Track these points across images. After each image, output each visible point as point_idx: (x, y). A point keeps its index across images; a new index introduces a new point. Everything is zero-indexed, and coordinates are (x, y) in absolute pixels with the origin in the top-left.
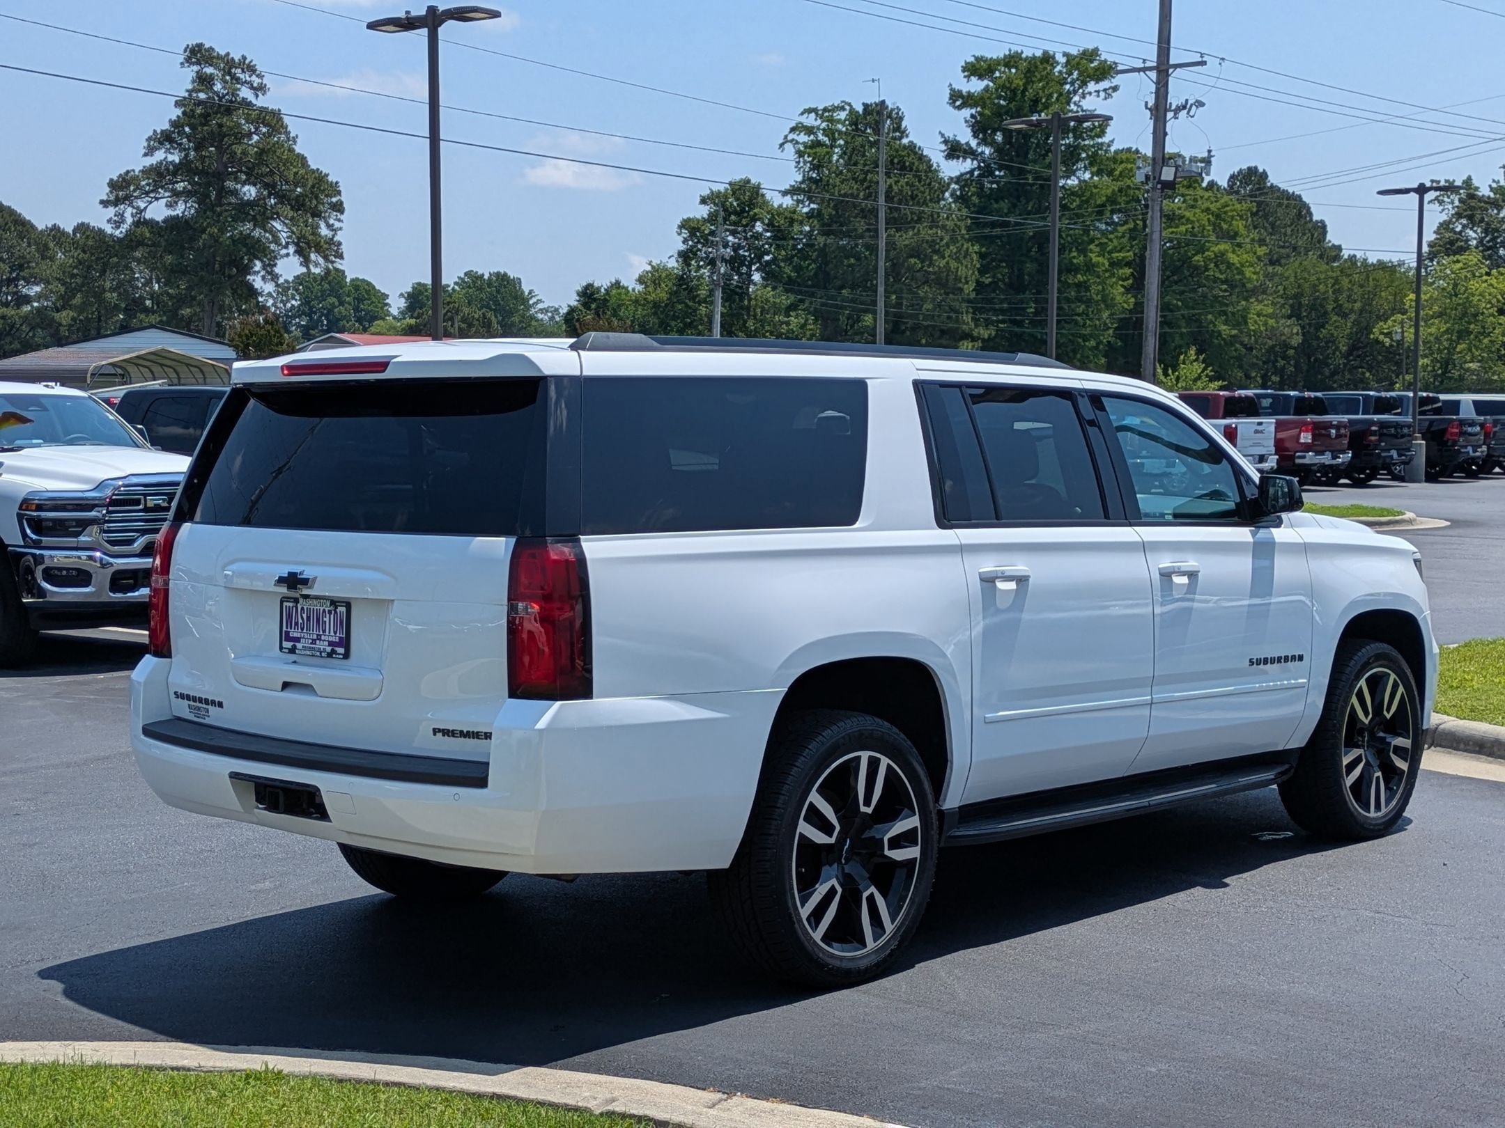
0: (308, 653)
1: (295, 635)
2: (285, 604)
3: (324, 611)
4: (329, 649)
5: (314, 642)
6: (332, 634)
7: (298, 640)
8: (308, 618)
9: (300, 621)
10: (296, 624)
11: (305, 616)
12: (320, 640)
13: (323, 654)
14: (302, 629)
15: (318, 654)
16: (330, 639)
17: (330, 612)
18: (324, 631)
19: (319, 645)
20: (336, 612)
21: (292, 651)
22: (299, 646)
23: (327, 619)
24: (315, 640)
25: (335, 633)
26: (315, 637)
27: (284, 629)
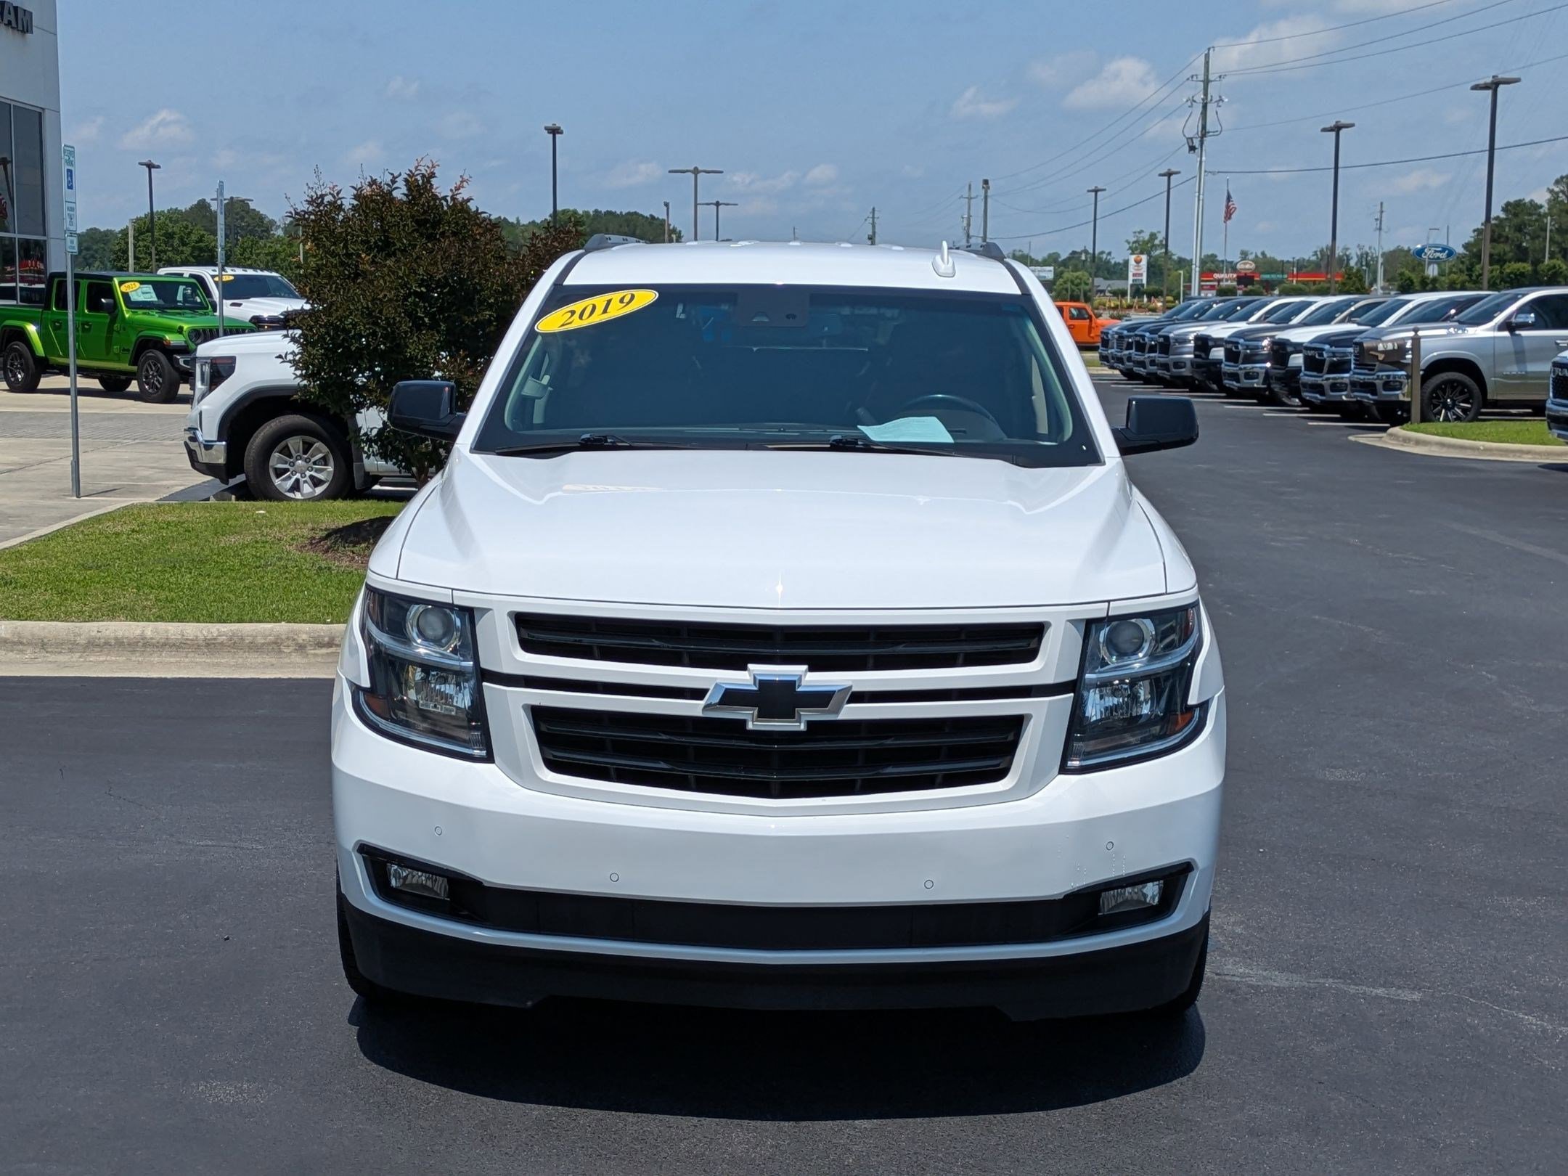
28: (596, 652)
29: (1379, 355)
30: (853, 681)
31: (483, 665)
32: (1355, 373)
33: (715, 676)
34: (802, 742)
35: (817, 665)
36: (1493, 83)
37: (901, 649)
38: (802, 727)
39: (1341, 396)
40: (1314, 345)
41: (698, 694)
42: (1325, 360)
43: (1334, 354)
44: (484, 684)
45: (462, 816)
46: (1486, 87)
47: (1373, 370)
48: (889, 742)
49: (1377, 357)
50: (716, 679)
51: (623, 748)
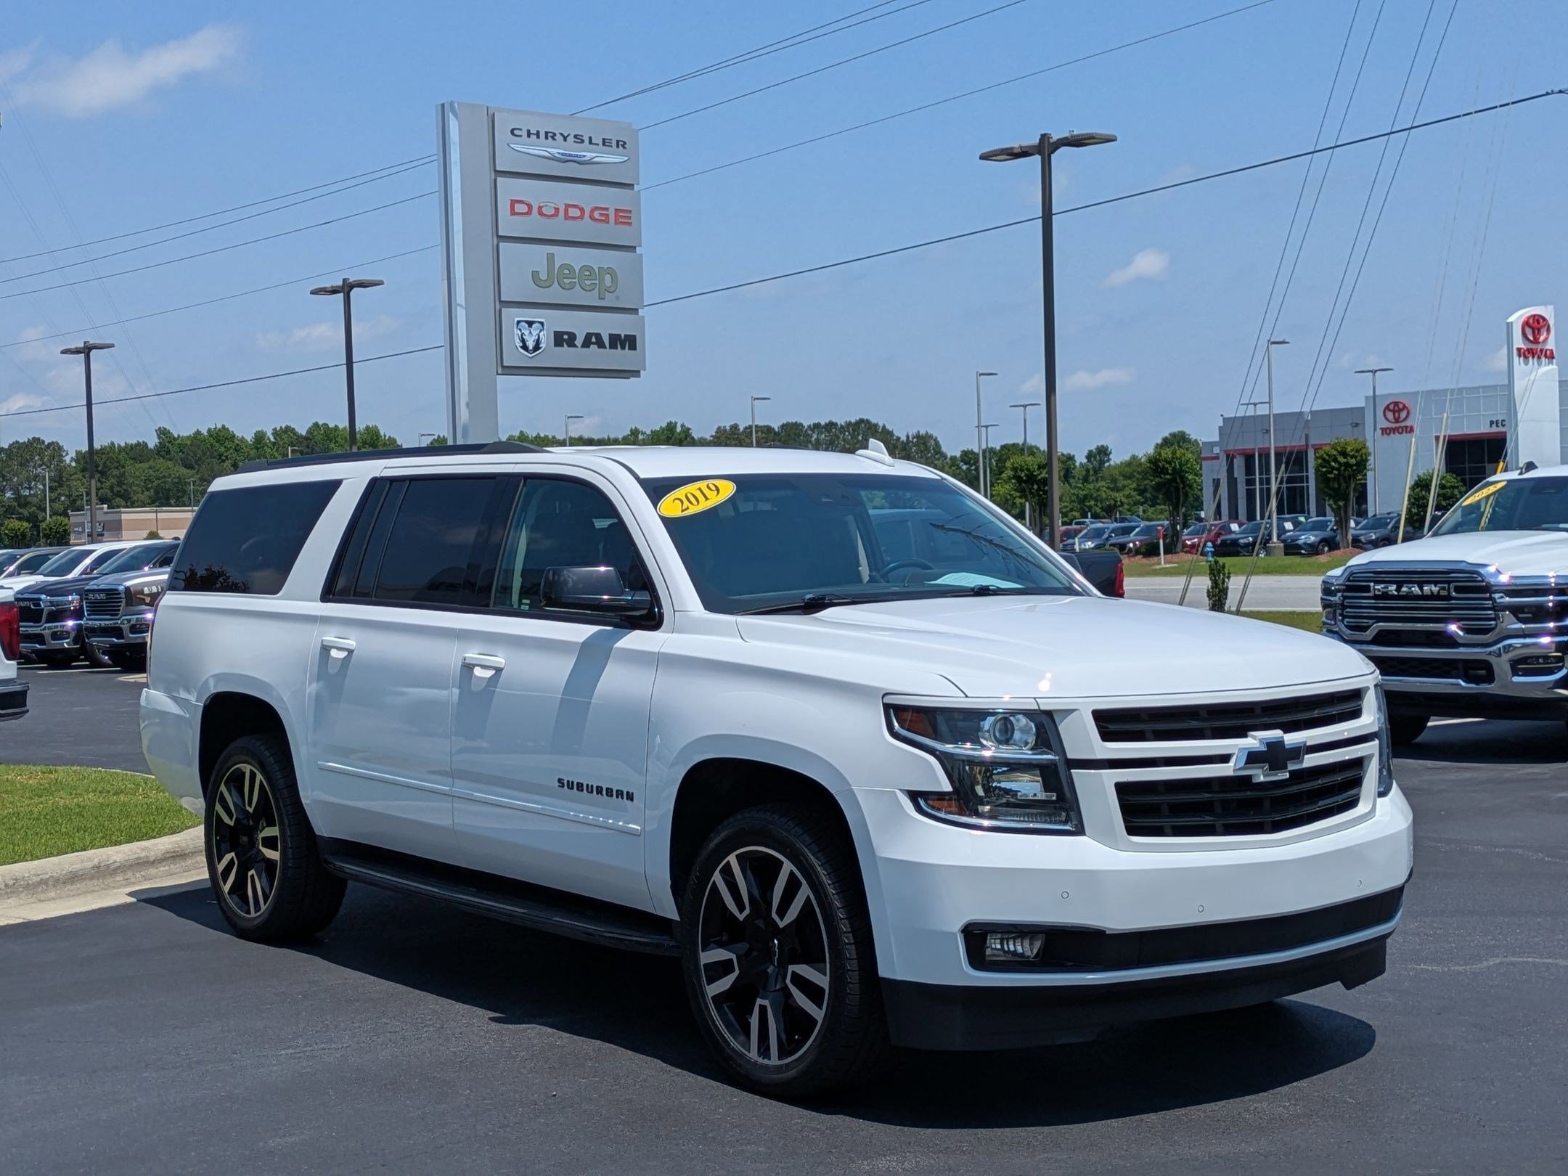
28: (1148, 735)
29: (146, 598)
30: (1306, 737)
31: (1070, 756)
32: (87, 620)
33: (1237, 743)
34: (1287, 786)
35: (1288, 728)
36: (84, 348)
37: (1316, 713)
38: (1287, 775)
39: (63, 643)
40: (26, 596)
41: (1225, 759)
42: (43, 609)
43: (52, 603)
44: (1072, 771)
45: (1088, 879)
46: (78, 351)
47: (117, 615)
48: (1320, 782)
49: (144, 599)
50: (1237, 745)
51: (1177, 809)
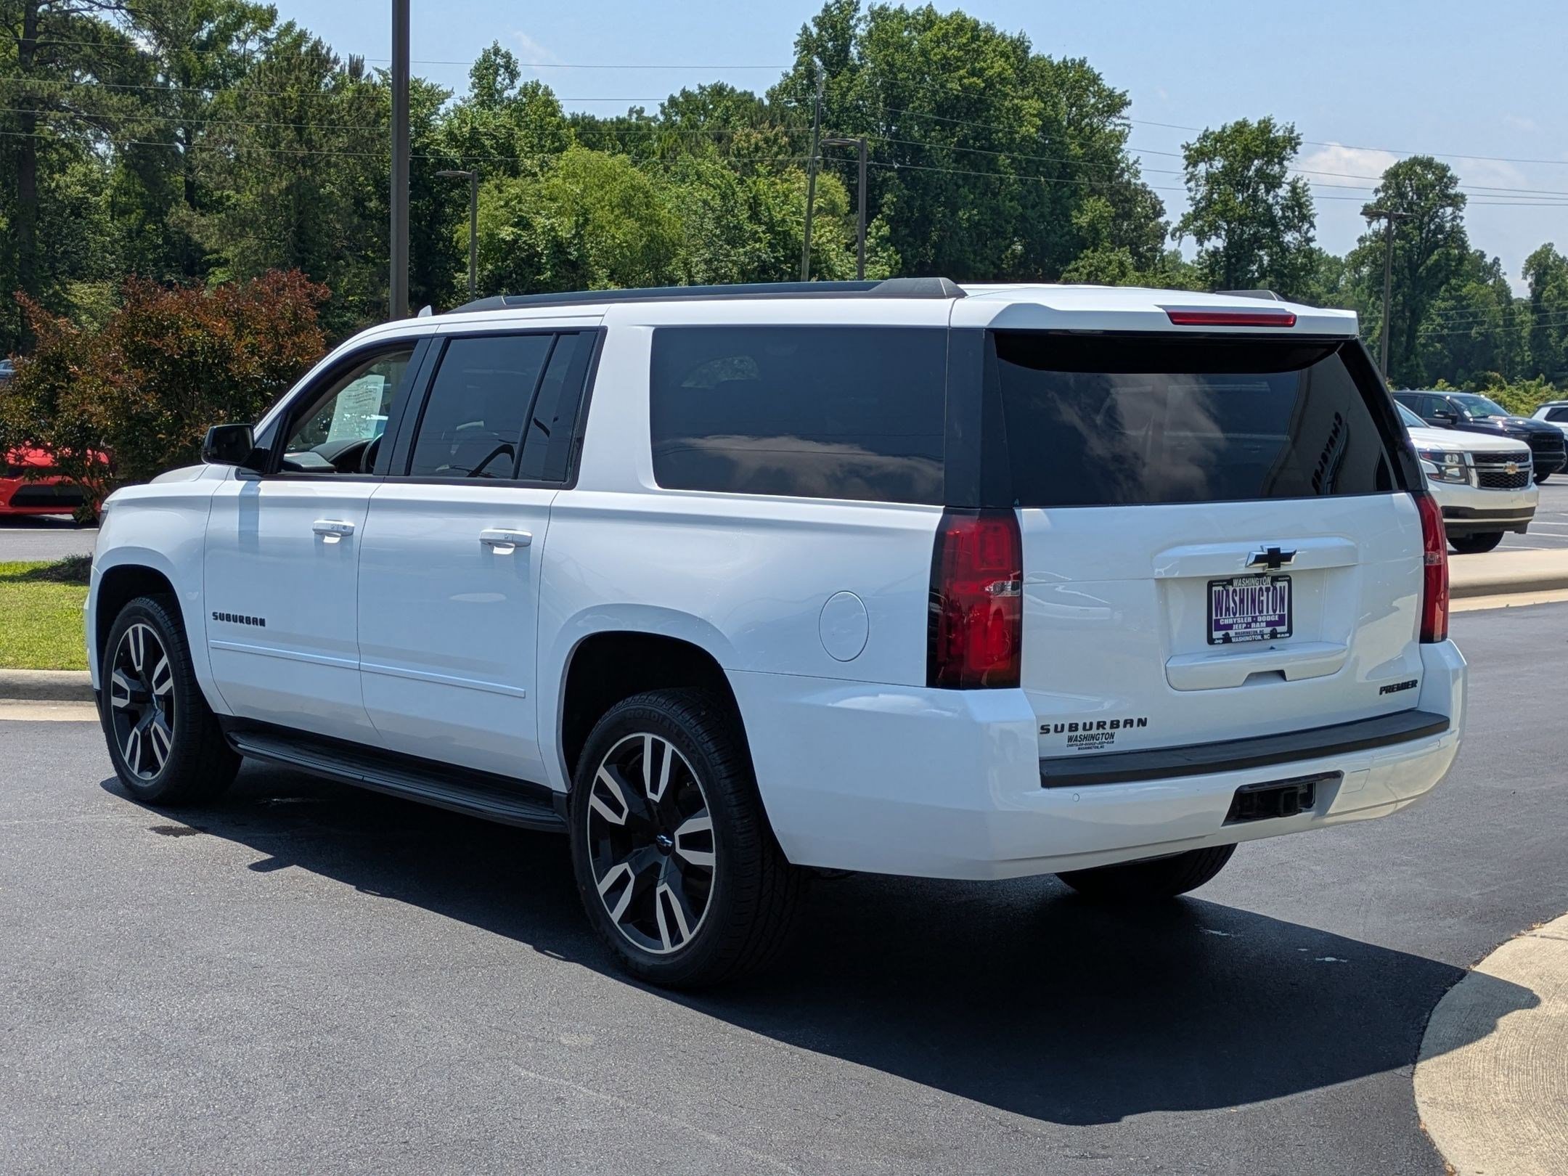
0: (1247, 638)
1: (1227, 622)
2: (1214, 589)
3: (1261, 589)
4: (1268, 630)
5: (1248, 625)
6: (1271, 612)
7: (1230, 627)
8: (1242, 601)
9: (1232, 605)
10: (1228, 609)
11: (1237, 599)
12: (1256, 622)
13: (1265, 637)
14: (1235, 614)
15: (1260, 637)
16: (1269, 619)
17: (1268, 590)
18: (1261, 612)
19: (1256, 628)
20: (1275, 588)
21: (1227, 639)
22: (1232, 633)
23: (1264, 598)
24: (1250, 624)
25: (1274, 611)
26: (1250, 620)
27: (1214, 617)
